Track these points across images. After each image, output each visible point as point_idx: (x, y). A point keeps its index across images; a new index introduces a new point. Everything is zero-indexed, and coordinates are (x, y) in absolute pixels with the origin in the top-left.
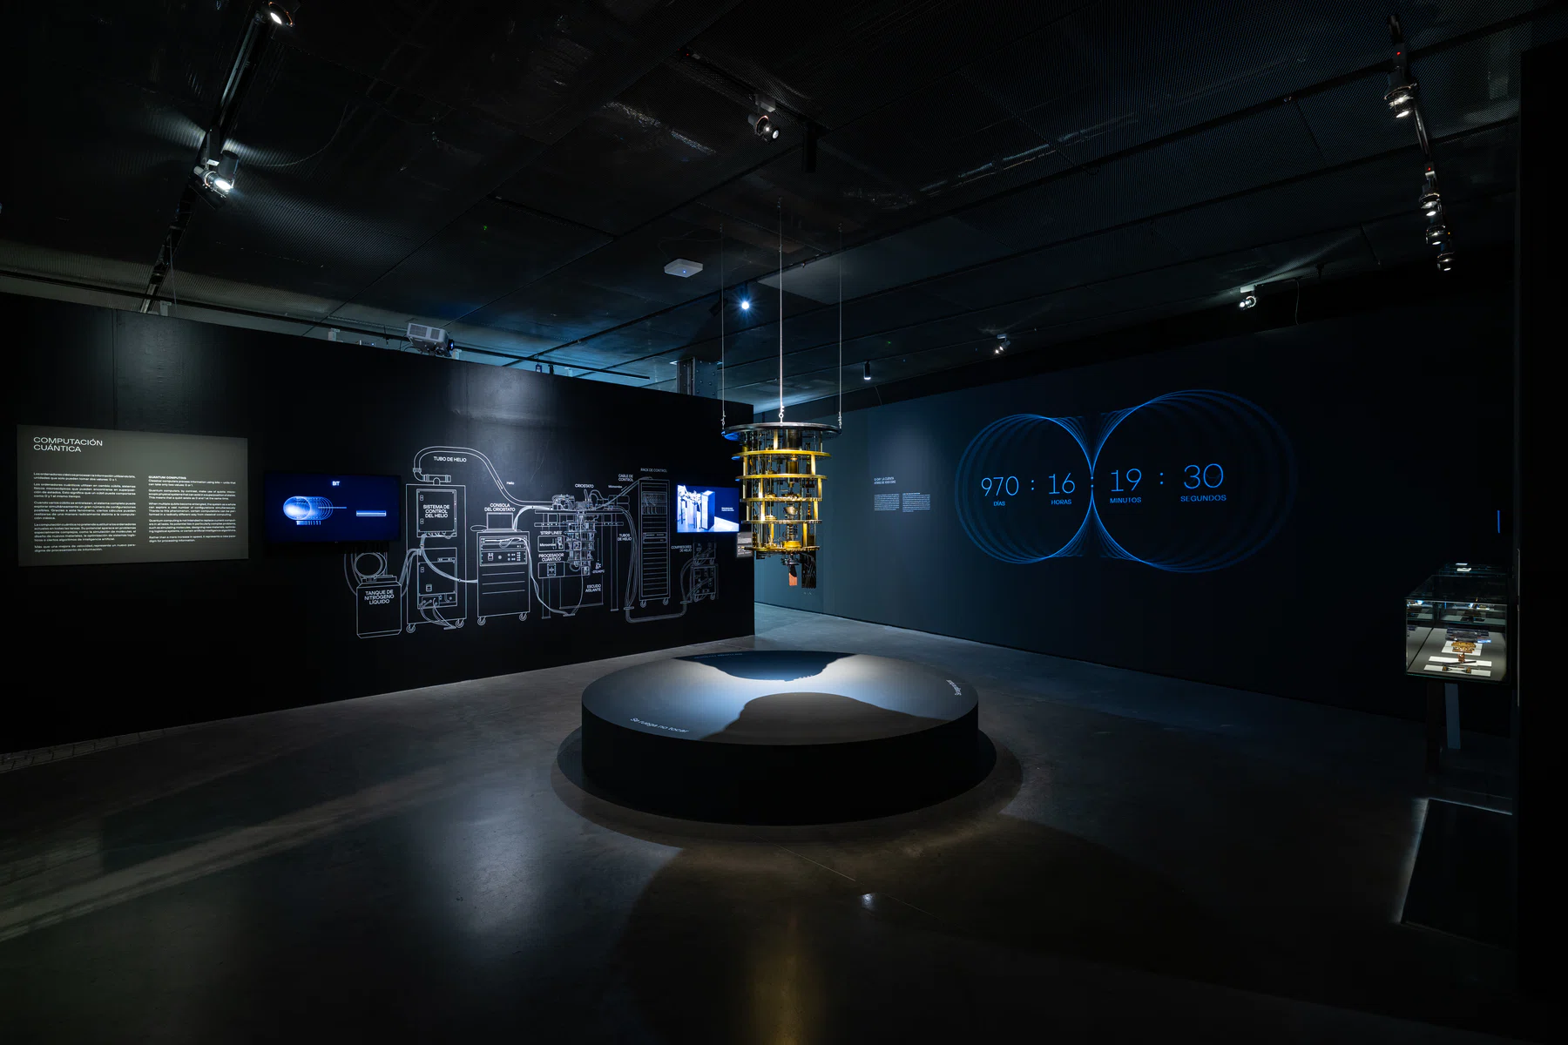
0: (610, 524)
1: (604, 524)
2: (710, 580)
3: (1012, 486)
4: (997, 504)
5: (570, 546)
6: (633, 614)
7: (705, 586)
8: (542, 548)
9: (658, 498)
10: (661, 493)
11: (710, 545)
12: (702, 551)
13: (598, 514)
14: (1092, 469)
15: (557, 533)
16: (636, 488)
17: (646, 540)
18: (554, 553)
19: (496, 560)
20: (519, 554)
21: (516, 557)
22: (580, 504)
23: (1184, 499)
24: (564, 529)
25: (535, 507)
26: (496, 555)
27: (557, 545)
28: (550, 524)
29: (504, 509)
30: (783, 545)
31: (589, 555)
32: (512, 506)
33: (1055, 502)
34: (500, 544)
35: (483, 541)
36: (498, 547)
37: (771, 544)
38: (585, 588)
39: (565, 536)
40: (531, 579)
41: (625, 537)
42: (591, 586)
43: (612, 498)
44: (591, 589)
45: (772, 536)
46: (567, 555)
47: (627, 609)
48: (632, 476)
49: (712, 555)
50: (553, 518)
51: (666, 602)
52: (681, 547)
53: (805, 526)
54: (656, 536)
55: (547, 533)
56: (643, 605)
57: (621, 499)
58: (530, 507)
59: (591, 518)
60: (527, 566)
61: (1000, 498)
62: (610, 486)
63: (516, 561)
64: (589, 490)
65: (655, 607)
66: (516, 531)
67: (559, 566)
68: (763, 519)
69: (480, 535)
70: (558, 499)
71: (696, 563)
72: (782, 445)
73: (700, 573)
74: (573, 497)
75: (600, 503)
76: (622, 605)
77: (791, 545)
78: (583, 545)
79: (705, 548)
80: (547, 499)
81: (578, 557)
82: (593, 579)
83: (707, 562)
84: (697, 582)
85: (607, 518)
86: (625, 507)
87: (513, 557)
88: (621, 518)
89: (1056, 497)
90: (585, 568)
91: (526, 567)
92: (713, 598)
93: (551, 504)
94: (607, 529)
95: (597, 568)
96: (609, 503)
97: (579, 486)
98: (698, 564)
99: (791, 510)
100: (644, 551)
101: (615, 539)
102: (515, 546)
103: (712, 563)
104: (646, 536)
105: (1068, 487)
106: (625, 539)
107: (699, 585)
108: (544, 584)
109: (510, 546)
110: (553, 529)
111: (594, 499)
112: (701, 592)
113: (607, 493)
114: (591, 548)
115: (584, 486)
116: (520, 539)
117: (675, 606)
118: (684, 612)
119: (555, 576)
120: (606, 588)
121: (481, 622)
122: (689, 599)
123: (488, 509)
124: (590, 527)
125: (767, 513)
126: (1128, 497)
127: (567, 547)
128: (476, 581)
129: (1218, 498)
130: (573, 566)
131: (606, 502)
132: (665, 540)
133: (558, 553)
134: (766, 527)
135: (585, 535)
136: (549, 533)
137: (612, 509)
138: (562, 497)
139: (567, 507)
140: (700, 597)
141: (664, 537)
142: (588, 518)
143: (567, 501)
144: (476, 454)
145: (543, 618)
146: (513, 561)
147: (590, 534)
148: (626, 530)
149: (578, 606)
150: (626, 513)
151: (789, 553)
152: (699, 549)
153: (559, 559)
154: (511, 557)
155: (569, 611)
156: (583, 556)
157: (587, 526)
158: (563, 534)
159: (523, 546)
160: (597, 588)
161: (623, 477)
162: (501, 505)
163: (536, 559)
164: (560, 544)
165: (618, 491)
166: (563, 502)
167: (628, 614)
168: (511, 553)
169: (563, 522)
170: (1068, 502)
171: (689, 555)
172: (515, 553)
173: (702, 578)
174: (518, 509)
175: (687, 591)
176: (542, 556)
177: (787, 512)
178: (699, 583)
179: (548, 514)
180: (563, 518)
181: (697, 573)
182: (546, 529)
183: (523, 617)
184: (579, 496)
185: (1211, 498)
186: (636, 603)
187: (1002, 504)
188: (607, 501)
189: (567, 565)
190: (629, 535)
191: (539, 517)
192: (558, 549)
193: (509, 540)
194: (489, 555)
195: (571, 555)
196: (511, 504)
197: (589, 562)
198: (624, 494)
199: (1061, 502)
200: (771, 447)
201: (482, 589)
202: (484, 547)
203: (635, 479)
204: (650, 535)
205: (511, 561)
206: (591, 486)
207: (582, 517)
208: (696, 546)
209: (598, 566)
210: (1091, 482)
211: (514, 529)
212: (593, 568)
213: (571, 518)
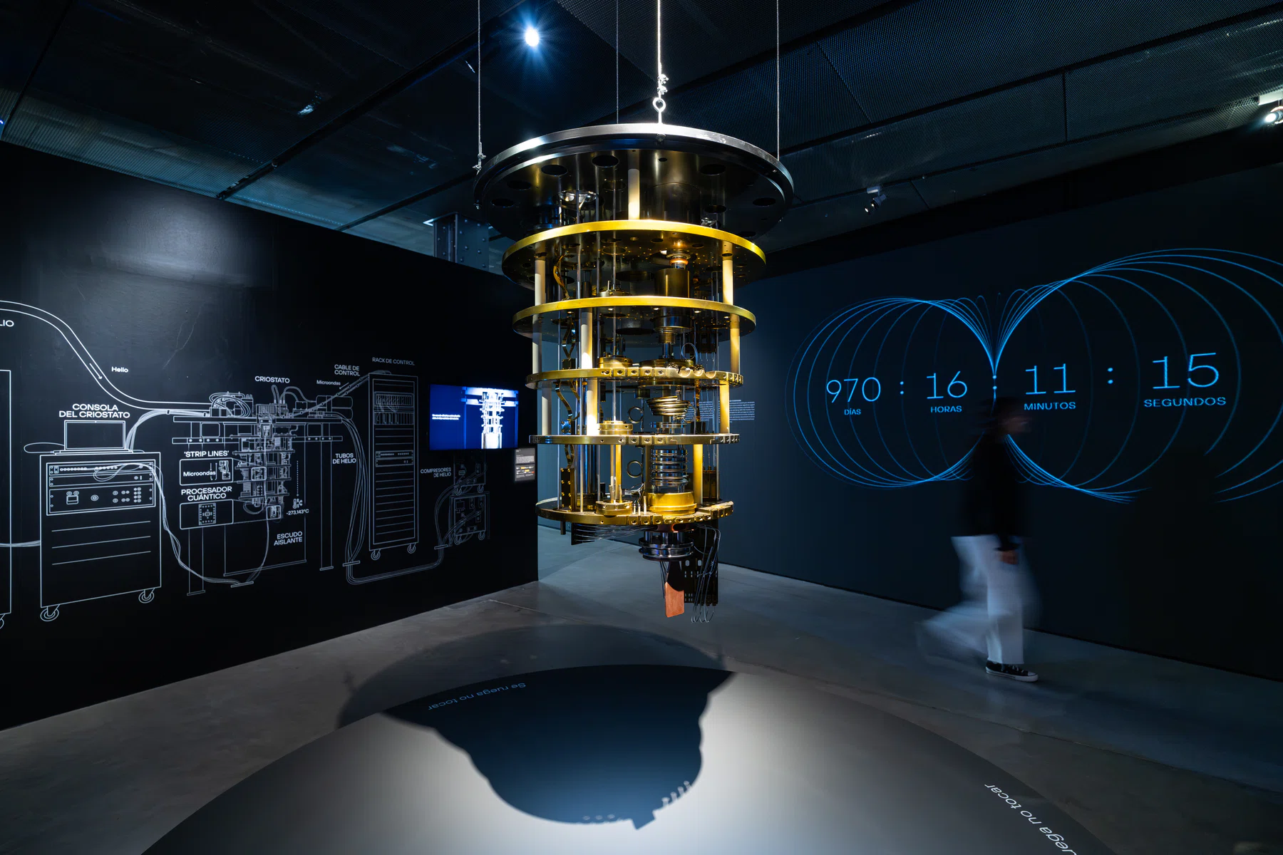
0: (321, 439)
1: (307, 438)
2: (478, 513)
3: (871, 389)
4: (850, 412)
5: (245, 474)
6: (357, 571)
7: (471, 523)
8: (186, 480)
9: (400, 402)
10: (406, 395)
11: (478, 466)
12: (467, 475)
13: (297, 424)
14: (994, 365)
15: (219, 453)
16: (365, 386)
17: (380, 462)
18: (212, 486)
19: (85, 501)
20: (138, 493)
21: (131, 496)
22: (263, 408)
23: (1151, 403)
24: (232, 448)
25: (172, 411)
26: (85, 495)
27: (219, 473)
28: (202, 440)
29: (104, 415)
30: (650, 504)
31: (282, 487)
32: (122, 408)
33: (937, 409)
34: (94, 475)
35: (54, 470)
36: (91, 480)
37: (617, 503)
38: (273, 538)
39: (234, 458)
40: (165, 532)
41: (345, 458)
42: (284, 536)
43: (324, 399)
44: (282, 539)
45: (615, 480)
46: (237, 489)
47: (349, 565)
48: (357, 368)
49: (480, 480)
50: (209, 430)
51: (411, 549)
52: (435, 470)
53: (698, 450)
54: (396, 455)
55: (197, 454)
56: (375, 556)
57: (336, 402)
58: (163, 411)
59: (285, 430)
60: (156, 511)
61: (854, 405)
62: (319, 382)
63: (131, 503)
64: (281, 387)
65: (394, 559)
66: (131, 452)
67: (223, 508)
68: (593, 428)
69: (45, 460)
70: (220, 401)
71: (457, 492)
72: (648, 209)
73: (464, 504)
74: (250, 397)
75: (300, 406)
76: (340, 558)
77: (669, 507)
78: (270, 472)
79: (470, 472)
80: (199, 397)
81: (261, 491)
82: (287, 524)
83: (474, 490)
84: (459, 517)
85: (314, 430)
86: (347, 414)
87: (126, 496)
88: (338, 429)
89: (937, 403)
90: (274, 508)
91: (154, 513)
92: (481, 537)
93: (207, 407)
94: (313, 447)
95: (295, 506)
96: (318, 407)
97: (262, 379)
98: (459, 492)
99: (669, 406)
100: (377, 478)
101: (327, 461)
102: (131, 477)
103: (480, 490)
104: (380, 455)
105: (958, 389)
106: (345, 461)
107: (462, 522)
108: (192, 542)
109: (118, 478)
110: (209, 448)
111: (289, 400)
112: (465, 531)
113: (314, 393)
114: (284, 476)
115: (272, 380)
116: (141, 465)
117: (426, 552)
118: (440, 560)
119: (214, 524)
120: (311, 537)
121: (49, 614)
122: (447, 542)
123: (67, 414)
124: (284, 444)
125: (603, 416)
126: (1053, 401)
127: (238, 475)
128: (39, 543)
129: (1210, 401)
130: (251, 507)
131: (311, 405)
132: (410, 461)
133: (221, 486)
134: (598, 451)
135: (273, 457)
136: (203, 453)
137: (322, 416)
138: (229, 396)
139: (238, 413)
140: (463, 537)
141: (410, 456)
142: (279, 430)
143: (240, 402)
144: (40, 314)
145: (189, 594)
146: (126, 504)
147: (283, 455)
148: (347, 447)
149: (260, 569)
150: (347, 422)
151: (666, 527)
152: (462, 473)
153: (223, 497)
154: (120, 496)
155: (242, 578)
156: (269, 489)
157: (277, 442)
158: (230, 455)
159: (147, 477)
160: (296, 537)
161: (342, 370)
162: (97, 407)
163: (173, 494)
164: (224, 472)
165: (334, 390)
166: (230, 405)
167: (349, 573)
168: (120, 490)
169: (231, 436)
170: (959, 409)
171: (447, 482)
172: (131, 489)
173: (467, 512)
174: (136, 415)
175: (444, 530)
176: (188, 491)
177: (656, 411)
178: (461, 518)
179: (201, 423)
180: (232, 430)
181: (459, 505)
182: (198, 448)
183: (146, 596)
184: (263, 394)
185: (1199, 402)
186: (364, 555)
187: (858, 412)
188: (313, 405)
189: (239, 505)
190: (351, 455)
191: (183, 428)
192: (220, 479)
193: (115, 468)
194: (69, 495)
195: (247, 487)
196: (120, 406)
197: (281, 499)
198: (344, 392)
199: (945, 409)
200: (623, 215)
201: (50, 555)
202: (56, 481)
203: (362, 372)
204: (388, 455)
205: (120, 504)
206: (287, 380)
207: (267, 428)
208: (458, 468)
209: (297, 503)
210: (992, 383)
211: (127, 447)
212: (288, 505)
213: (245, 429)
